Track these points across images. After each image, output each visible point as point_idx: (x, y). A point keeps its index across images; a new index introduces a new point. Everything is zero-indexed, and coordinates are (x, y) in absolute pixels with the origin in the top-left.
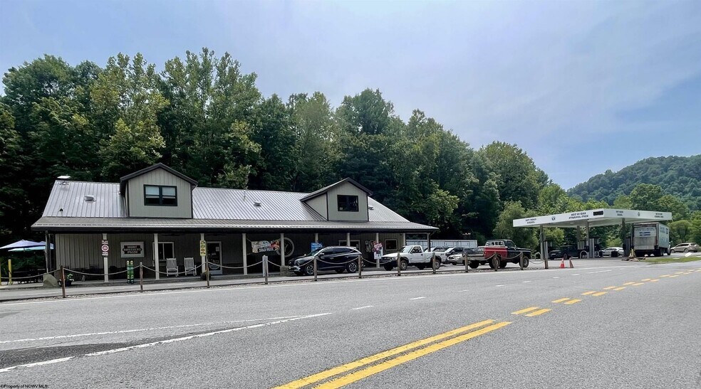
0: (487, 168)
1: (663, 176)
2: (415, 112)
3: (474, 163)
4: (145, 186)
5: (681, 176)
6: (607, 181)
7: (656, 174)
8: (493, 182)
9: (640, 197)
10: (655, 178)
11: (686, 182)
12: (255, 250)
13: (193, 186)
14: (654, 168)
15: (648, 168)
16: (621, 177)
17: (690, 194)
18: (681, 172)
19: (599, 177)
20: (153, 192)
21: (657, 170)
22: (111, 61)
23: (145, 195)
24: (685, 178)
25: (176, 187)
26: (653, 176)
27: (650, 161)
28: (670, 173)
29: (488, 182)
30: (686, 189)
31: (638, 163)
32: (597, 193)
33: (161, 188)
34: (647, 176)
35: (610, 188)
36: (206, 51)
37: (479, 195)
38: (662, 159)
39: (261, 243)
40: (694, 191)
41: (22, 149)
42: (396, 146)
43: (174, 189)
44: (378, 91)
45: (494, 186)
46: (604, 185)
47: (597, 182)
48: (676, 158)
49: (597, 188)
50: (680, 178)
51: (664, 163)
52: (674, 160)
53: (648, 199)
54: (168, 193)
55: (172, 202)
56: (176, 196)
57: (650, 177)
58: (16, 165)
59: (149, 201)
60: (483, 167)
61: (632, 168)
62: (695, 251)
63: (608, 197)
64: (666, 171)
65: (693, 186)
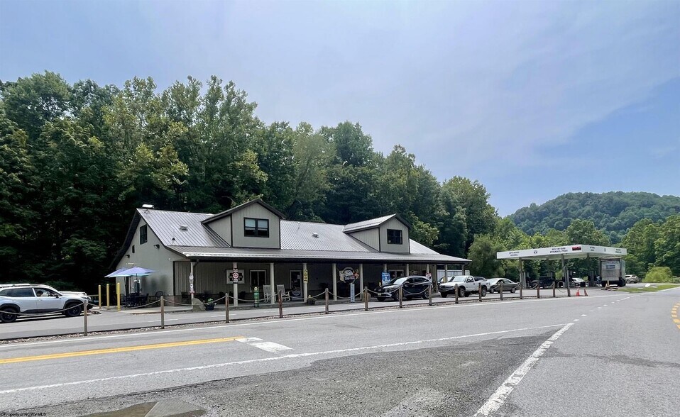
0: (455, 202)
1: (581, 210)
2: (396, 147)
3: (443, 197)
4: (245, 218)
5: (597, 211)
6: (532, 214)
7: (575, 208)
8: (461, 215)
9: (576, 232)
10: (574, 212)
11: (600, 217)
12: (342, 279)
13: (280, 218)
14: (573, 203)
15: (567, 203)
16: (544, 210)
17: (605, 229)
18: (596, 207)
19: (525, 209)
20: (251, 224)
21: (576, 205)
22: (128, 85)
23: (245, 227)
24: (599, 213)
25: (268, 220)
26: (572, 211)
27: (569, 197)
28: (587, 208)
29: (457, 215)
30: (601, 223)
31: (559, 198)
32: (524, 225)
33: (257, 220)
34: (567, 210)
35: (535, 221)
36: (214, 79)
37: (449, 227)
38: (579, 195)
39: (346, 272)
40: (608, 226)
41: (37, 171)
42: (382, 179)
43: (266, 223)
44: (358, 124)
45: (463, 219)
46: (529, 217)
47: (523, 214)
48: (591, 195)
49: (523, 220)
50: (596, 213)
51: (581, 198)
52: (589, 196)
53: (583, 233)
54: (262, 225)
55: (265, 234)
56: (268, 229)
57: (570, 211)
58: (30, 187)
59: (248, 233)
60: (451, 200)
61: (554, 202)
62: (635, 282)
63: (534, 229)
64: (584, 206)
65: (606, 222)
